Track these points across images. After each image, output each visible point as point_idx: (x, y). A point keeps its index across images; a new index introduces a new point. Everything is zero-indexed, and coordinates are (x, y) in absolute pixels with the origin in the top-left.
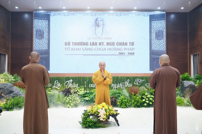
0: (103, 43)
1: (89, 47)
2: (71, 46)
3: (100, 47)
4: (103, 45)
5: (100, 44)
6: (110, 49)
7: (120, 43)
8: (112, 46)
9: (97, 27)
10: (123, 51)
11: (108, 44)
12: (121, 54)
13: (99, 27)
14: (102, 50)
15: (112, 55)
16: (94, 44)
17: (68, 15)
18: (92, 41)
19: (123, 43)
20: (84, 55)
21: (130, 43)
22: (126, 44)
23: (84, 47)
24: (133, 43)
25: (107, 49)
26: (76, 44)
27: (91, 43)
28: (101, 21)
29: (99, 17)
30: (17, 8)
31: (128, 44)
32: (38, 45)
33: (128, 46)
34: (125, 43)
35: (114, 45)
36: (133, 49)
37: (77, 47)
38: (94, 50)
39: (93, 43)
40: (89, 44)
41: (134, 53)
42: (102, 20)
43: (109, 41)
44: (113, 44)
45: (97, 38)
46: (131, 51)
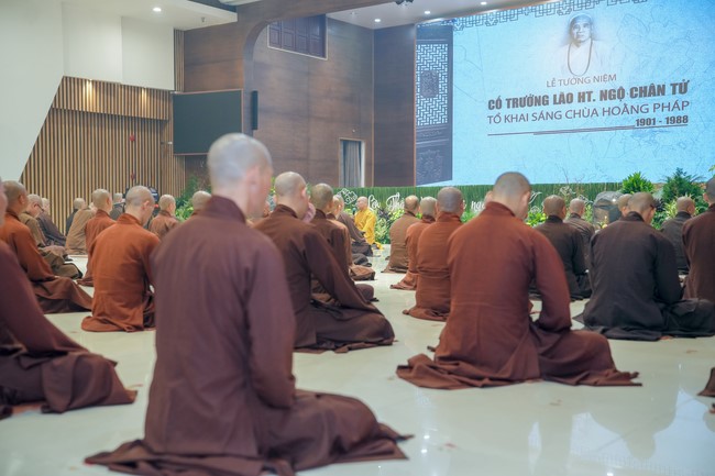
0: (589, 93)
1: (552, 108)
2: (504, 111)
3: (581, 106)
4: (589, 100)
5: (581, 97)
6: (610, 112)
7: (641, 88)
8: (616, 102)
9: (574, 48)
10: (651, 115)
11: (604, 96)
12: (641, 122)
13: (578, 46)
14: (586, 114)
15: (616, 128)
16: (565, 99)
17: (496, 22)
18: (557, 90)
19: (652, 87)
20: (536, 133)
21: (674, 85)
22: (662, 90)
23: (537, 109)
24: (686, 84)
25: (600, 112)
26: (516, 102)
27: (555, 96)
28: (585, 26)
29: (580, 14)
30: (378, 20)
31: (669, 90)
32: (425, 113)
33: (668, 98)
34: (659, 86)
35: (623, 97)
36: (685, 104)
37: (519, 111)
38: (564, 116)
39: (562, 95)
40: (551, 100)
41: (686, 119)
42: (590, 24)
43: (608, 86)
44: (620, 93)
45: (574, 81)
46: (676, 113)
